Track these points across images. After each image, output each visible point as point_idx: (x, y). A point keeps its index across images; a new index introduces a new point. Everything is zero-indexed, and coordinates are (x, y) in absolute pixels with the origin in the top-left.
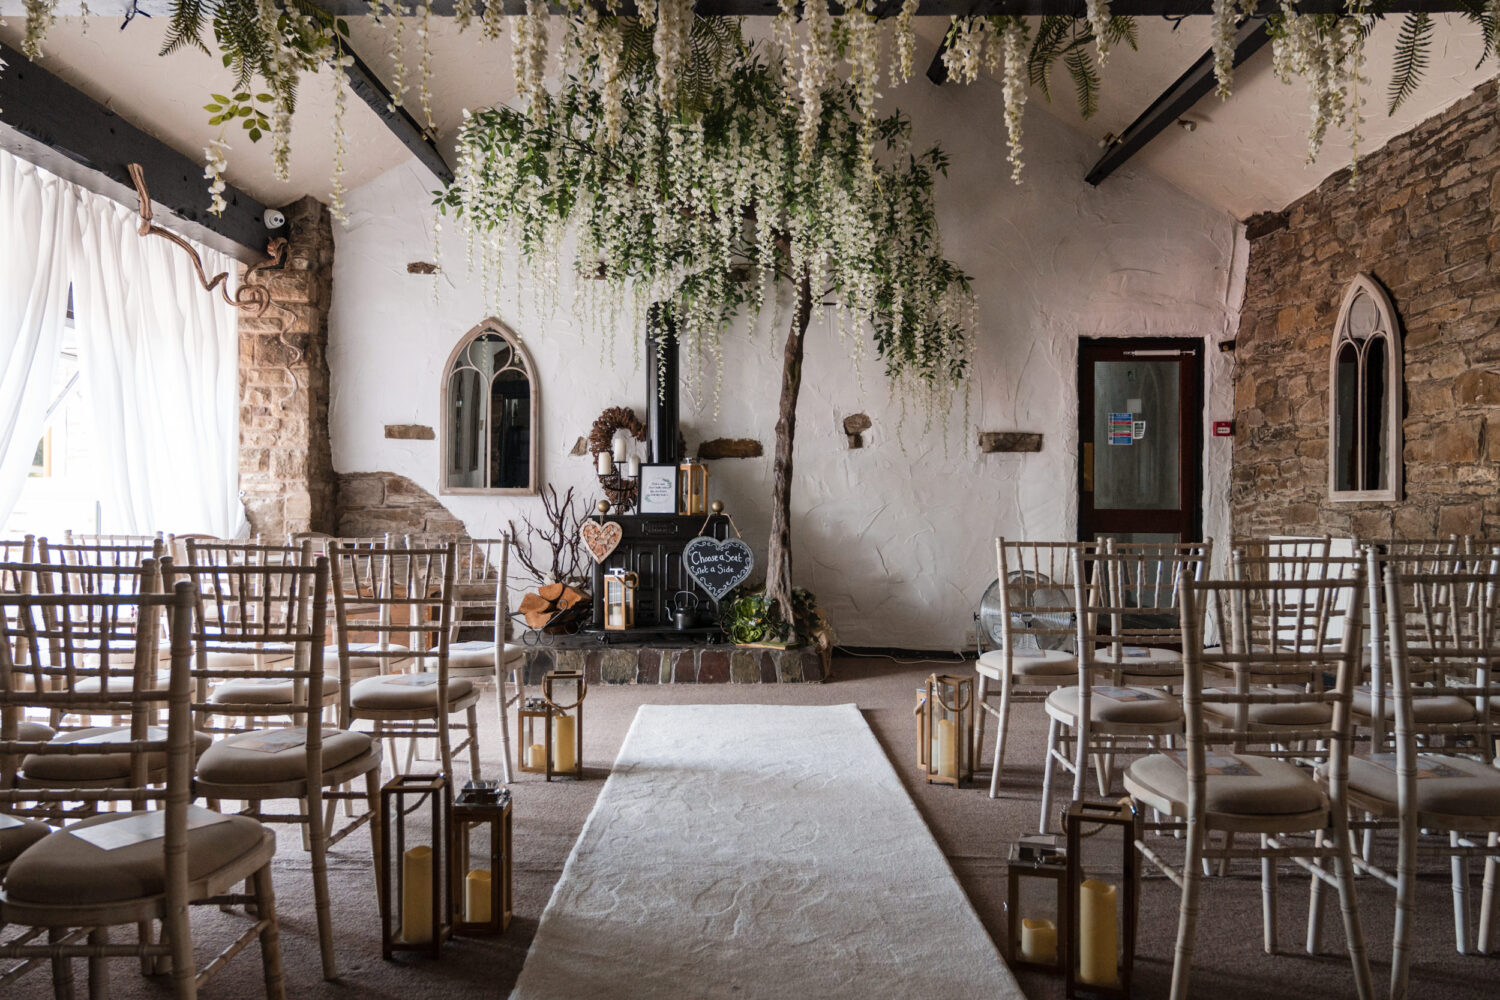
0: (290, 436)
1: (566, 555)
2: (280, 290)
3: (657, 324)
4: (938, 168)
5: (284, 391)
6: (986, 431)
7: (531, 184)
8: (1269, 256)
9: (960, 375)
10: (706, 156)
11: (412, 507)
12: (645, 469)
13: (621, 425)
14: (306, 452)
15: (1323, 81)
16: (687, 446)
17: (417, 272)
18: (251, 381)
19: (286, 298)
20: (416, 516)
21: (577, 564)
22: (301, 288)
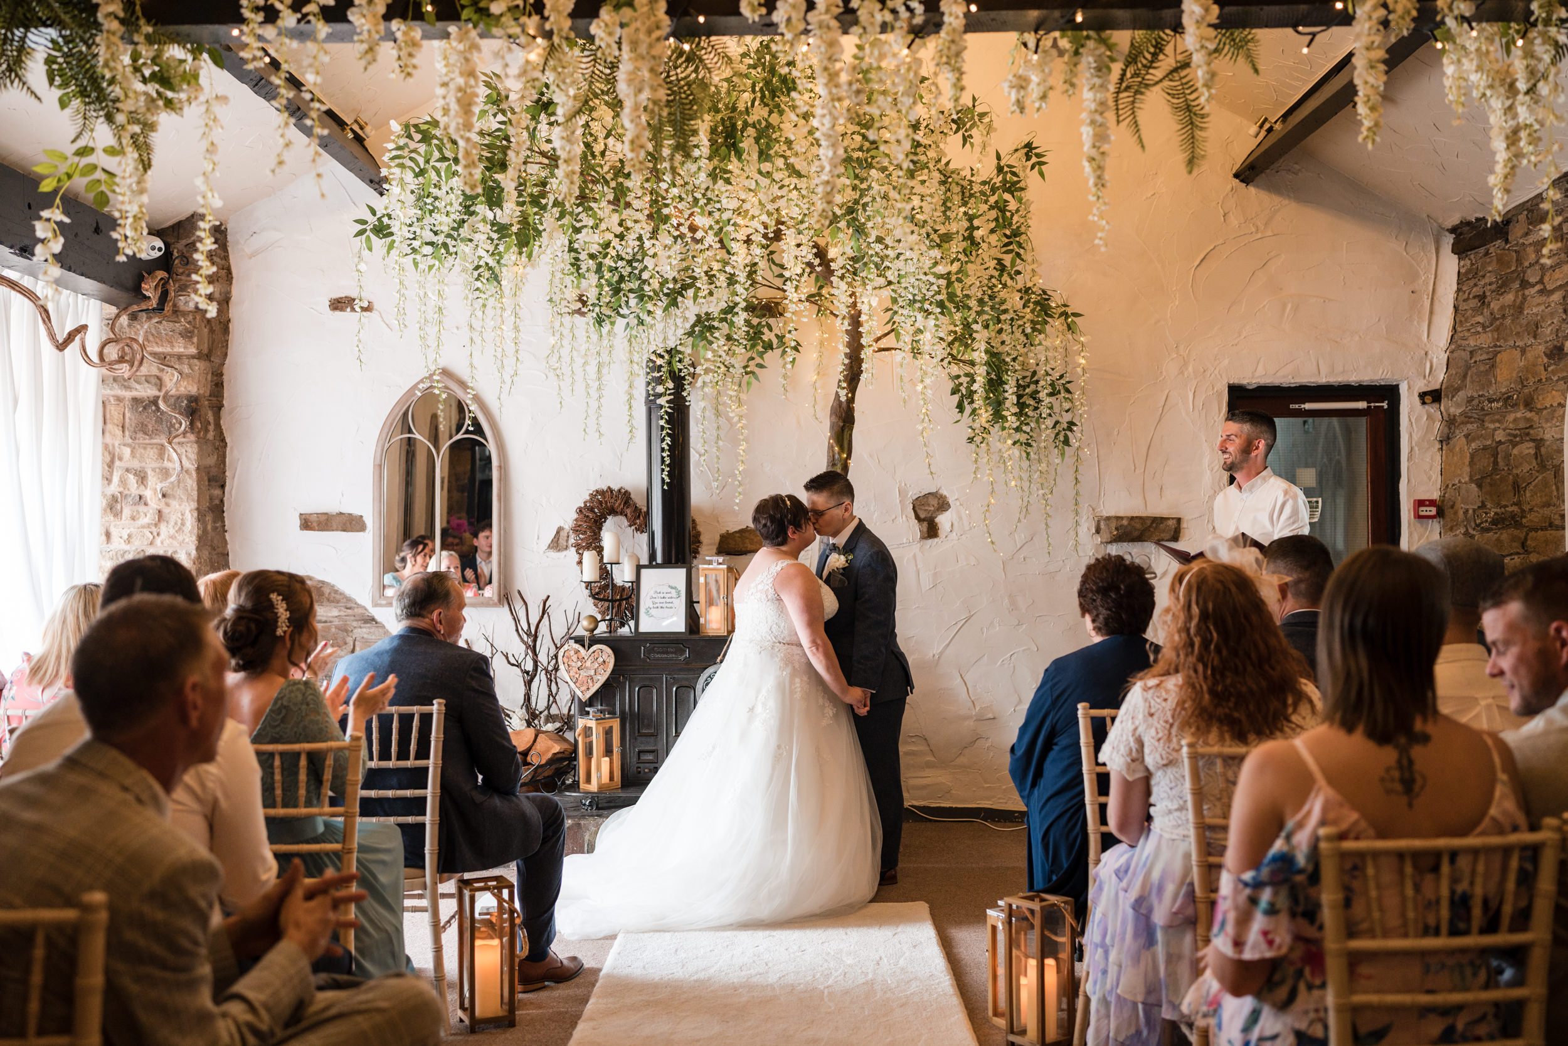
0: (172, 531)
1: (540, 687)
2: (158, 338)
3: (660, 381)
4: (1033, 168)
5: (165, 473)
6: (1105, 514)
7: (480, 217)
8: (1483, 276)
9: (1066, 442)
10: (713, 175)
11: (337, 622)
12: (644, 572)
13: (613, 512)
14: (194, 553)
15: (1510, 110)
16: (702, 538)
17: (342, 310)
18: (120, 459)
19: (167, 349)
20: (341, 634)
21: (555, 701)
22: (187, 335)
